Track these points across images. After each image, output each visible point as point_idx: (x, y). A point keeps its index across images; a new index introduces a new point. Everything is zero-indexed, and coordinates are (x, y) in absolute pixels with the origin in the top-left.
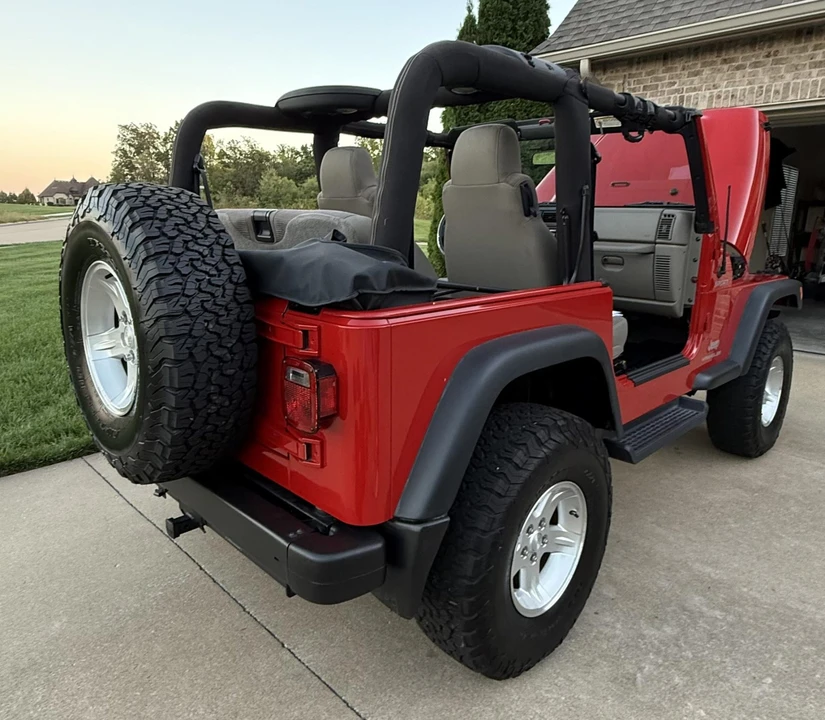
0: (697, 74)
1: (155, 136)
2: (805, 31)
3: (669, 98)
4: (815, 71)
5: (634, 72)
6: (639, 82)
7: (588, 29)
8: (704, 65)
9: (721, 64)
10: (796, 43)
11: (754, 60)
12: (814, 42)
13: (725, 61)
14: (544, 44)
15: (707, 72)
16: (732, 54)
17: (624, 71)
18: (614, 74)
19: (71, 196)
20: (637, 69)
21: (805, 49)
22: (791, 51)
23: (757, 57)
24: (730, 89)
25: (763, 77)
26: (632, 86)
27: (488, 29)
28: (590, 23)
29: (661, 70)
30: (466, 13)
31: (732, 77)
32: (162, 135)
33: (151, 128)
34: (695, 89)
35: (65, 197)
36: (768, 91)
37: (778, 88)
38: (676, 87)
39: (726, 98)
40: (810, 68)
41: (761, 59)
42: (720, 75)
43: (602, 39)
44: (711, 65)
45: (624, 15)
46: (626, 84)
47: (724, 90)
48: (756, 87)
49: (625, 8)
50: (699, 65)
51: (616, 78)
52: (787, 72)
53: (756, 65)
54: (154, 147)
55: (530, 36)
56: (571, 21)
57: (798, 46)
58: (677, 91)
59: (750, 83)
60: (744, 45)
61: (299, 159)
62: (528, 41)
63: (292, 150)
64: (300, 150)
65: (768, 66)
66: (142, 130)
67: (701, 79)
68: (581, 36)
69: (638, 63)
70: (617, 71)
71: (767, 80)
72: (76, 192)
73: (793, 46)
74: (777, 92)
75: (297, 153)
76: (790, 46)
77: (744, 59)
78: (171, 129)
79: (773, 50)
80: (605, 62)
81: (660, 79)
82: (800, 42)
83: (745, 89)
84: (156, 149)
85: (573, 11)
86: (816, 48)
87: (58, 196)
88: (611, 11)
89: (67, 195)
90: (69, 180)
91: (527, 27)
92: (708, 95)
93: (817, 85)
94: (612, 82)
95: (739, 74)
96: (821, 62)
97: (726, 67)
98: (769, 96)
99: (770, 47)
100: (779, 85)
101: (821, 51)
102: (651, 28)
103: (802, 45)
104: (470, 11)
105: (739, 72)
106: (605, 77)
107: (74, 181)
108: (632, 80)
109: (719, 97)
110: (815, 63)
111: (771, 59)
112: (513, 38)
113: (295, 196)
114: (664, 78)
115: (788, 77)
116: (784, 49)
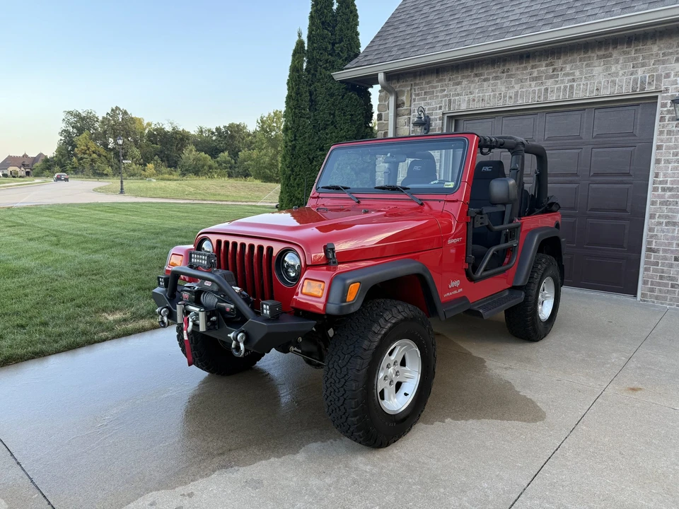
0: (459, 84)
1: (96, 119)
2: (525, 56)
3: (442, 101)
4: (533, 83)
5: (417, 82)
6: (422, 89)
7: (385, 50)
8: (463, 77)
9: (474, 77)
10: (520, 64)
11: (494, 75)
12: (532, 63)
13: (476, 75)
14: (356, 60)
15: (465, 82)
16: (480, 70)
17: (411, 81)
18: (404, 83)
19: (22, 169)
20: (420, 80)
21: (526, 68)
22: (517, 69)
23: (497, 72)
24: (481, 95)
25: (501, 87)
26: (417, 92)
27: (313, 50)
28: (386, 46)
29: (435, 81)
30: (297, 38)
31: (481, 86)
32: (100, 118)
33: (91, 113)
34: (458, 95)
35: (18, 169)
36: (505, 97)
37: (511, 95)
38: (445, 93)
39: (479, 101)
40: (530, 81)
41: (499, 75)
42: (473, 85)
43: (392, 58)
44: (467, 78)
45: (409, 41)
46: (413, 91)
47: (477, 95)
48: (497, 93)
49: (410, 35)
50: (460, 78)
51: (405, 86)
52: (516, 83)
53: (496, 78)
54: (94, 129)
55: (345, 55)
56: (374, 44)
57: (521, 66)
58: (446, 96)
59: (493, 91)
60: (487, 64)
61: (214, 138)
62: (344, 58)
63: (209, 131)
64: (214, 131)
65: (504, 79)
66: (84, 115)
67: (462, 88)
68: (379, 56)
69: (420, 75)
70: (406, 81)
71: (503, 89)
72: (28, 165)
73: (519, 66)
74: (511, 97)
75: (213, 133)
76: (517, 65)
77: (489, 74)
78: (108, 114)
79: (506, 68)
80: (399, 74)
81: (435, 87)
82: (522, 63)
83: (490, 95)
84: (96, 130)
85: (376, 37)
86: (533, 67)
87: (11, 169)
88: (400, 38)
89: (20, 168)
90: (21, 155)
91: (342, 48)
92: (467, 99)
93: (535, 93)
94: (403, 89)
95: (485, 84)
96: (536, 77)
97: (477, 79)
98: (506, 100)
99: (504, 65)
100: (512, 92)
101: (536, 70)
102: (424, 51)
103: (524, 65)
104: (300, 36)
105: (485, 83)
106: (398, 85)
107: (25, 156)
108: (417, 87)
109: (474, 100)
110: (533, 78)
111: (505, 74)
112: (332, 56)
113: (210, 167)
114: (438, 87)
115: (517, 87)
116: (513, 67)
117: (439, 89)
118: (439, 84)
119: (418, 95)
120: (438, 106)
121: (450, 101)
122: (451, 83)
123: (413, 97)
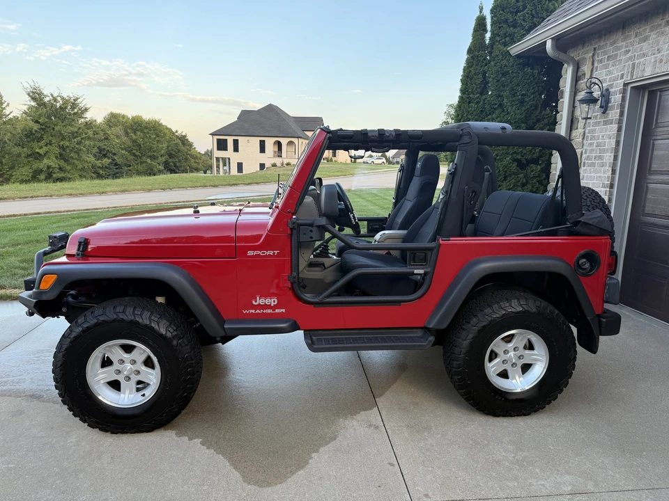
0: (646, 39)
3: (624, 67)
5: (601, 44)
8: (652, 29)
9: (665, 26)
13: (667, 23)
17: (596, 43)
18: (586, 49)
20: (604, 41)
26: (600, 58)
29: (620, 40)
34: (644, 55)
38: (630, 54)
39: (667, 62)
42: (662, 39)
44: (657, 29)
46: (596, 56)
47: (665, 53)
50: (648, 30)
51: (587, 52)
58: (630, 58)
67: (649, 44)
69: (605, 34)
70: (589, 45)
81: (619, 48)
92: (653, 60)
94: (584, 56)
97: (667, 29)
108: (600, 52)
117: (623, 50)
118: (624, 43)
119: (601, 61)
120: (620, 74)
121: (634, 65)
122: (637, 39)
123: (596, 65)
